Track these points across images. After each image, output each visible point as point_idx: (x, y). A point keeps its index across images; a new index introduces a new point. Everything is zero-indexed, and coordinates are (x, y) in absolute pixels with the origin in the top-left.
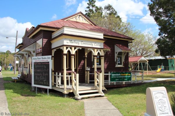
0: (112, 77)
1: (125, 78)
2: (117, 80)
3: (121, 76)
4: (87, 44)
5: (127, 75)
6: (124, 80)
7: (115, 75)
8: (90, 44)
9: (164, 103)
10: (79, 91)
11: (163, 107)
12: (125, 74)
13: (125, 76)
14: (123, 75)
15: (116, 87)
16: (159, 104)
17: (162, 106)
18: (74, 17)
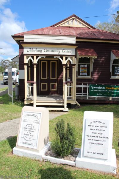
0: (91, 90)
1: (113, 93)
2: (100, 94)
3: (106, 90)
4: (52, 51)
5: (116, 89)
6: (111, 96)
7: (96, 88)
8: (56, 51)
9: (32, 130)
10: (37, 103)
11: (29, 135)
12: (112, 88)
13: (113, 90)
14: (109, 88)
15: (97, 102)
16: (26, 129)
17: (27, 134)
18: (66, 22)
